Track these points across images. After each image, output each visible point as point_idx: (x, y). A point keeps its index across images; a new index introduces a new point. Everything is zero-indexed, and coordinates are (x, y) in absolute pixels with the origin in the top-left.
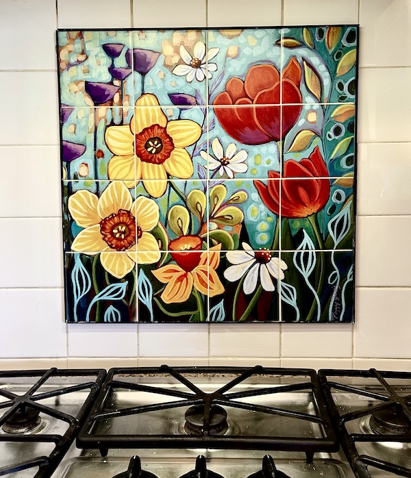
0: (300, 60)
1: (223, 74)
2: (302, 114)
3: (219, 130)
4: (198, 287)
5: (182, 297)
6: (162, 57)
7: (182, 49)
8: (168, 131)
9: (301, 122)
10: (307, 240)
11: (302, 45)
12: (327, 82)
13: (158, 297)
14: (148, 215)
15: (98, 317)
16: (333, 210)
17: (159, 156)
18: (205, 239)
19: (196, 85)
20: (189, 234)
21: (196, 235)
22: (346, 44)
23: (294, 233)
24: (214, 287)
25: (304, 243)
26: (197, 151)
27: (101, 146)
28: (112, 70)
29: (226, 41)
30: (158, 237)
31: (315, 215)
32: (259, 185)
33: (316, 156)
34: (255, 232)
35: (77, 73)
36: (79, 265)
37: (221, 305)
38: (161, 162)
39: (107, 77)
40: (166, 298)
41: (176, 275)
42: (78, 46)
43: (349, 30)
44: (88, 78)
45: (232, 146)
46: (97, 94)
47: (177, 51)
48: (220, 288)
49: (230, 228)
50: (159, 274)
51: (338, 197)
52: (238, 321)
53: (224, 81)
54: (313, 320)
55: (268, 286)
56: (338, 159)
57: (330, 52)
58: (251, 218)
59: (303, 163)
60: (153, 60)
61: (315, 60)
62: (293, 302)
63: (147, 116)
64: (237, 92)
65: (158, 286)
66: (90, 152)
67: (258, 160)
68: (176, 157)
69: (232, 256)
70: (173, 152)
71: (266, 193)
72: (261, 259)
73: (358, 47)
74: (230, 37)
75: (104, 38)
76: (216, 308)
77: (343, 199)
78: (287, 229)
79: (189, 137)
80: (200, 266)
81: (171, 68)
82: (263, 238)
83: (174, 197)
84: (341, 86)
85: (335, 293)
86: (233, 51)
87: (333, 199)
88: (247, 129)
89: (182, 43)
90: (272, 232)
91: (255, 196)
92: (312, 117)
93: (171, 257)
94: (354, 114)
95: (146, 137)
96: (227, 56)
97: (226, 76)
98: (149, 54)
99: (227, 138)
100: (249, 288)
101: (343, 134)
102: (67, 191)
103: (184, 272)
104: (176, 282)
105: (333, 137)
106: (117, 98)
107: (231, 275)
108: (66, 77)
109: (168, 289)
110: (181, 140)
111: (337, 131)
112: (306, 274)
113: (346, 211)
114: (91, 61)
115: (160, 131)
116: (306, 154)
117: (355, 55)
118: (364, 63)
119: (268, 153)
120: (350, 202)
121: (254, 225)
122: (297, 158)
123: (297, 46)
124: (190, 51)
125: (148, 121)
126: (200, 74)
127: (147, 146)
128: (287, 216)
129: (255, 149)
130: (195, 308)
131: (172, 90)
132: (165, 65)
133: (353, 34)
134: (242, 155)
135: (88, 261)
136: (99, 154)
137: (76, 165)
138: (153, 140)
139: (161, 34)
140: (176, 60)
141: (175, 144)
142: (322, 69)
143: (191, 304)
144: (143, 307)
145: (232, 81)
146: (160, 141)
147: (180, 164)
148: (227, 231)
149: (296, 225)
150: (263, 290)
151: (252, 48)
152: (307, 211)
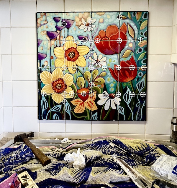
0: (126, 24)
1: (98, 29)
2: (127, 44)
3: (96, 49)
4: (88, 107)
5: (82, 111)
6: (75, 23)
7: (82, 19)
8: (77, 49)
9: (126, 47)
10: (128, 90)
11: (127, 18)
12: (136, 32)
13: (73, 111)
14: (69, 80)
15: (50, 118)
16: (138, 79)
17: (74, 59)
18: (90, 89)
19: (88, 33)
20: (84, 88)
21: (87, 88)
22: (144, 18)
23: (124, 88)
24: (94, 107)
25: (127, 92)
26: (88, 57)
27: (52, 55)
28: (56, 27)
29: (99, 17)
30: (73, 89)
31: (132, 81)
32: (111, 70)
33: (132, 59)
34: (109, 87)
35: (44, 28)
36: (44, 99)
37: (96, 114)
38: (74, 61)
39: (55, 29)
40: (76, 111)
41: (80, 103)
42: (44, 18)
43: (145, 13)
44: (48, 30)
45: (101, 55)
46: (51, 36)
47: (81, 20)
48: (96, 108)
49: (100, 86)
50: (73, 102)
51: (140, 74)
52: (102, 120)
53: (98, 31)
54: (131, 120)
55: (114, 107)
56: (140, 61)
57: (138, 21)
58: (108, 82)
59: (127, 62)
60: (72, 24)
61: (132, 24)
62: (123, 113)
63: (70, 44)
64: (103, 35)
65: (73, 107)
66: (48, 57)
67: (111, 61)
68: (80, 59)
69: (100, 96)
70: (79, 57)
71: (113, 72)
72: (111, 97)
73: (148, 19)
74: (100, 15)
75: (54, 15)
76: (94, 115)
77: (142, 76)
78: (121, 86)
79: (85, 51)
80: (89, 100)
81: (78, 26)
82: (112, 90)
83: (79, 74)
84: (142, 34)
85: (139, 110)
86: (101, 20)
87: (138, 75)
88: (106, 49)
89: (82, 17)
90: (115, 87)
91: (109, 74)
92: (131, 45)
93: (77, 96)
94: (146, 44)
95: (69, 51)
96: (99, 22)
97: (99, 30)
98: (70, 21)
99: (99, 53)
100: (106, 108)
101: (142, 51)
102: (40, 71)
103: (82, 102)
104: (80, 105)
105: (139, 52)
106: (58, 37)
107: (100, 103)
108: (40, 29)
109: (76, 108)
110: (82, 53)
111: (140, 50)
112: (128, 103)
113: (143, 80)
114: (49, 24)
115: (74, 49)
116: (128, 59)
117: (147, 22)
118: (150, 25)
119: (114, 58)
120: (145, 77)
121: (109, 84)
122: (125, 60)
123: (126, 19)
124: (85, 20)
125: (70, 46)
126: (89, 28)
127: (69, 55)
128: (121, 81)
129: (109, 57)
130: (86, 115)
131: (79, 34)
132: (76, 25)
133: (147, 14)
134: (105, 59)
135: (47, 97)
136: (52, 58)
137: (43, 62)
138: (71, 53)
139: (74, 13)
140: (80, 23)
141: (80, 54)
142: (135, 27)
143: (85, 113)
144: (67, 114)
145: (101, 31)
146: (74, 53)
147: (81, 62)
148: (98, 87)
149: (125, 85)
150: (112, 109)
151: (108, 19)
152: (129, 80)
